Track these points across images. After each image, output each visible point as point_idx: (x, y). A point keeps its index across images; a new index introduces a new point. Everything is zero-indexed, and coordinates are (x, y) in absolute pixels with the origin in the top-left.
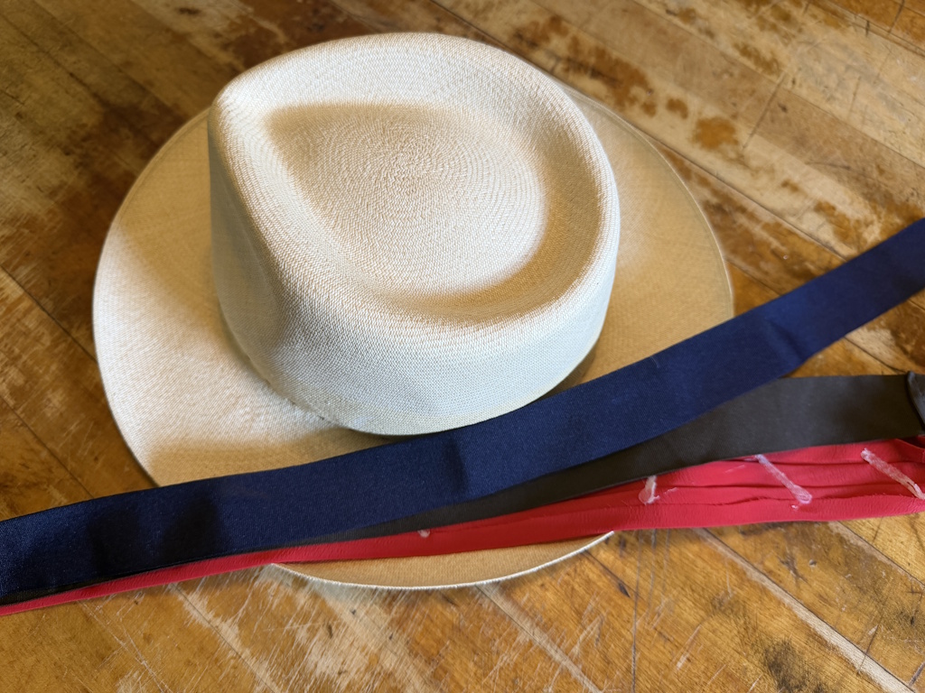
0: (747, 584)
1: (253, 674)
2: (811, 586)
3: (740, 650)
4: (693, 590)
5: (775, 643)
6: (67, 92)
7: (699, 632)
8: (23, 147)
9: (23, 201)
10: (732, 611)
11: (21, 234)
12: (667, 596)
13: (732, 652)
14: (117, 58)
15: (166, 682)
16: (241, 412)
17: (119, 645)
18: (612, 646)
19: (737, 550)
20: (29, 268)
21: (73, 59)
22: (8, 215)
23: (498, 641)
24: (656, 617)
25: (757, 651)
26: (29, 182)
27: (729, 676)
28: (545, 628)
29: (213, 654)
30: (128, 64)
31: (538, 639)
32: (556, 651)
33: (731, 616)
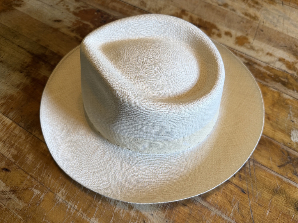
0: (283, 183)
3: (286, 205)
4: (266, 188)
5: (297, 201)
6: (18, 52)
7: (271, 201)
8: (4, 72)
9: (7, 90)
10: (281, 193)
11: (9, 101)
12: (258, 191)
13: (284, 206)
14: (34, 39)
16: (100, 151)
18: (244, 211)
19: (278, 172)
21: (18, 41)
22: (2, 96)
23: (204, 216)
24: (256, 199)
25: (292, 205)
26: (8, 84)
27: (285, 214)
28: (220, 209)
30: (39, 40)
31: (218, 213)
32: (225, 216)
33: (281, 194)
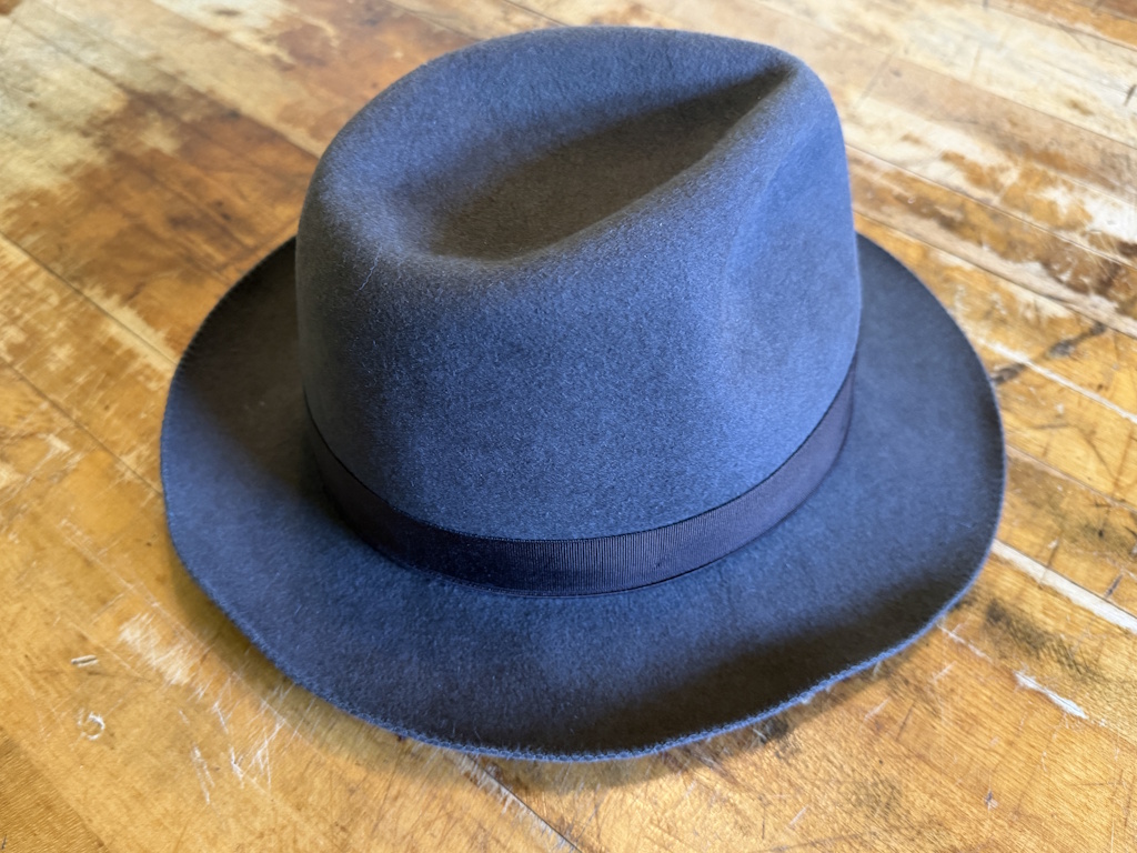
17: (125, 588)
20: (38, 236)
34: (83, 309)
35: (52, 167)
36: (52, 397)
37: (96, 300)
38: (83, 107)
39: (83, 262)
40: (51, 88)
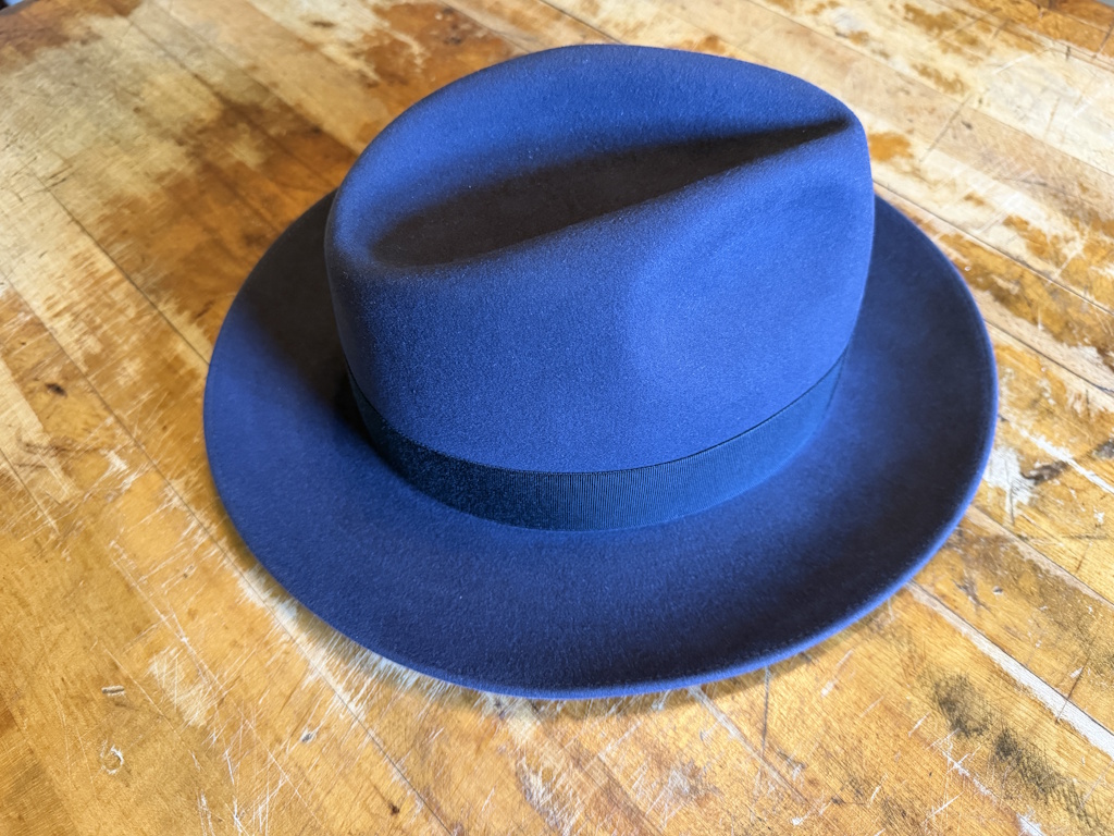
0: (913, 607)
1: (306, 662)
2: (995, 616)
3: (902, 681)
5: (948, 676)
7: (851, 656)
8: (136, 137)
9: (128, 185)
10: (894, 636)
11: (123, 214)
13: (892, 683)
15: (206, 662)
17: (160, 619)
20: (124, 246)
21: (200, 62)
25: (924, 684)
26: (137, 169)
27: (888, 709)
29: (264, 636)
33: (893, 642)
34: (155, 324)
35: (147, 174)
36: (117, 412)
37: (168, 315)
38: (181, 115)
39: (161, 275)
40: (157, 93)
